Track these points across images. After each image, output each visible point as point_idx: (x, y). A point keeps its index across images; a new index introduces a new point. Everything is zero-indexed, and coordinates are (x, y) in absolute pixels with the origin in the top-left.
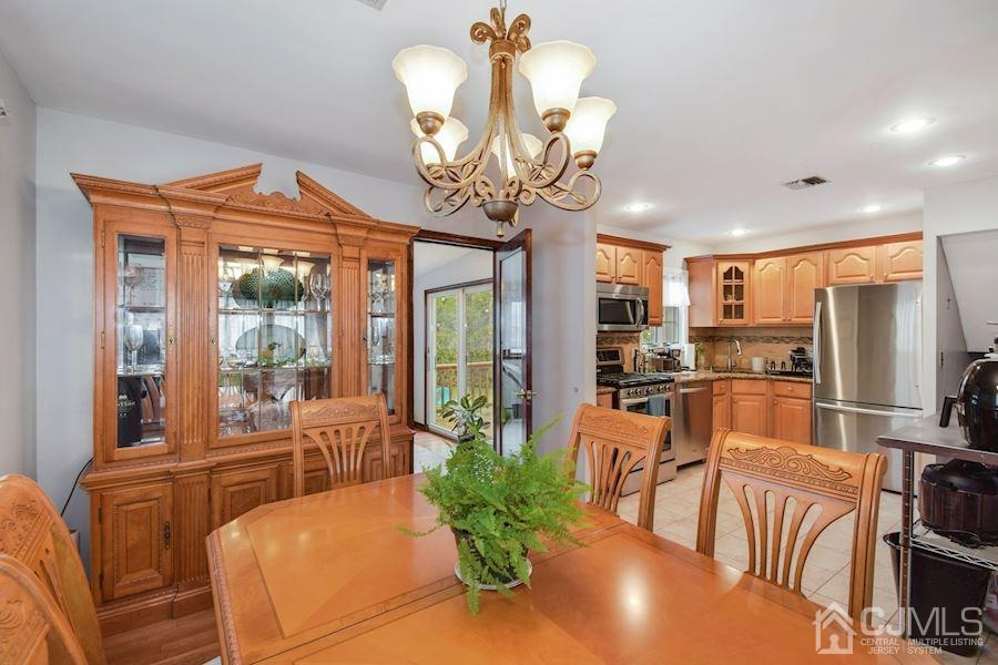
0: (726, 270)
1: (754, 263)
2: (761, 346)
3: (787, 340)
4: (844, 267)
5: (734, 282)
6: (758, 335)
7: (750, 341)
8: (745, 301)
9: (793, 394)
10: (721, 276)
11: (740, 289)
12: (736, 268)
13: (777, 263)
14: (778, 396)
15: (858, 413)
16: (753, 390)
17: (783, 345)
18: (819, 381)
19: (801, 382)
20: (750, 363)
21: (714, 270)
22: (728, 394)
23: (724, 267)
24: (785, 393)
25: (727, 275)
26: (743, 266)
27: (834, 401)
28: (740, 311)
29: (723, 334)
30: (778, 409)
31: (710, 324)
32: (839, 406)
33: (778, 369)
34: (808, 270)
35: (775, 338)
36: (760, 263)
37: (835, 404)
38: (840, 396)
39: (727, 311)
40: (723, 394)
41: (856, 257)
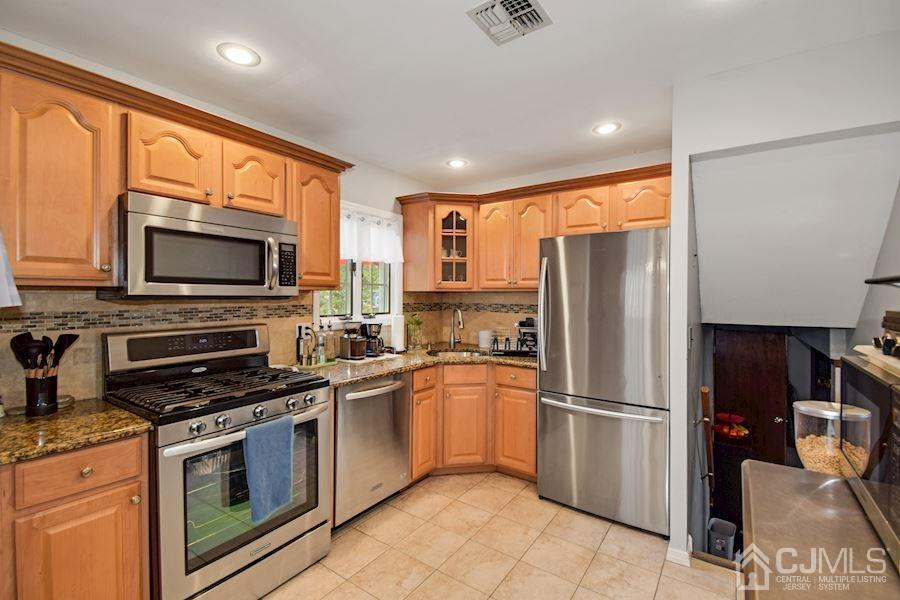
0: (445, 216)
1: (479, 209)
2: (489, 315)
3: (515, 308)
4: (574, 215)
5: (455, 232)
6: (487, 302)
7: (477, 310)
8: (469, 259)
9: (518, 384)
10: (440, 224)
11: (462, 240)
12: (458, 214)
13: (501, 208)
14: (500, 385)
15: (590, 415)
16: (472, 379)
17: (512, 314)
18: (544, 368)
19: (525, 367)
20: (478, 337)
21: (431, 216)
22: (439, 386)
23: (443, 211)
24: (507, 381)
25: (447, 222)
26: (465, 212)
27: (561, 395)
28: (461, 271)
29: (451, 301)
30: (500, 405)
31: (428, 287)
32: (569, 404)
33: (501, 347)
34: (537, 219)
35: (503, 306)
36: (485, 208)
37: (564, 401)
38: (571, 390)
39: (447, 270)
40: (431, 387)
41: (588, 201)
